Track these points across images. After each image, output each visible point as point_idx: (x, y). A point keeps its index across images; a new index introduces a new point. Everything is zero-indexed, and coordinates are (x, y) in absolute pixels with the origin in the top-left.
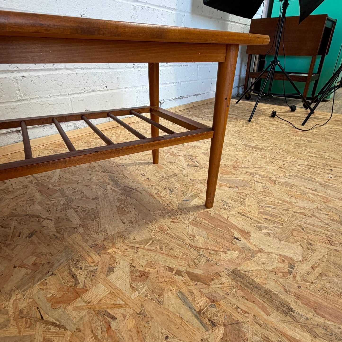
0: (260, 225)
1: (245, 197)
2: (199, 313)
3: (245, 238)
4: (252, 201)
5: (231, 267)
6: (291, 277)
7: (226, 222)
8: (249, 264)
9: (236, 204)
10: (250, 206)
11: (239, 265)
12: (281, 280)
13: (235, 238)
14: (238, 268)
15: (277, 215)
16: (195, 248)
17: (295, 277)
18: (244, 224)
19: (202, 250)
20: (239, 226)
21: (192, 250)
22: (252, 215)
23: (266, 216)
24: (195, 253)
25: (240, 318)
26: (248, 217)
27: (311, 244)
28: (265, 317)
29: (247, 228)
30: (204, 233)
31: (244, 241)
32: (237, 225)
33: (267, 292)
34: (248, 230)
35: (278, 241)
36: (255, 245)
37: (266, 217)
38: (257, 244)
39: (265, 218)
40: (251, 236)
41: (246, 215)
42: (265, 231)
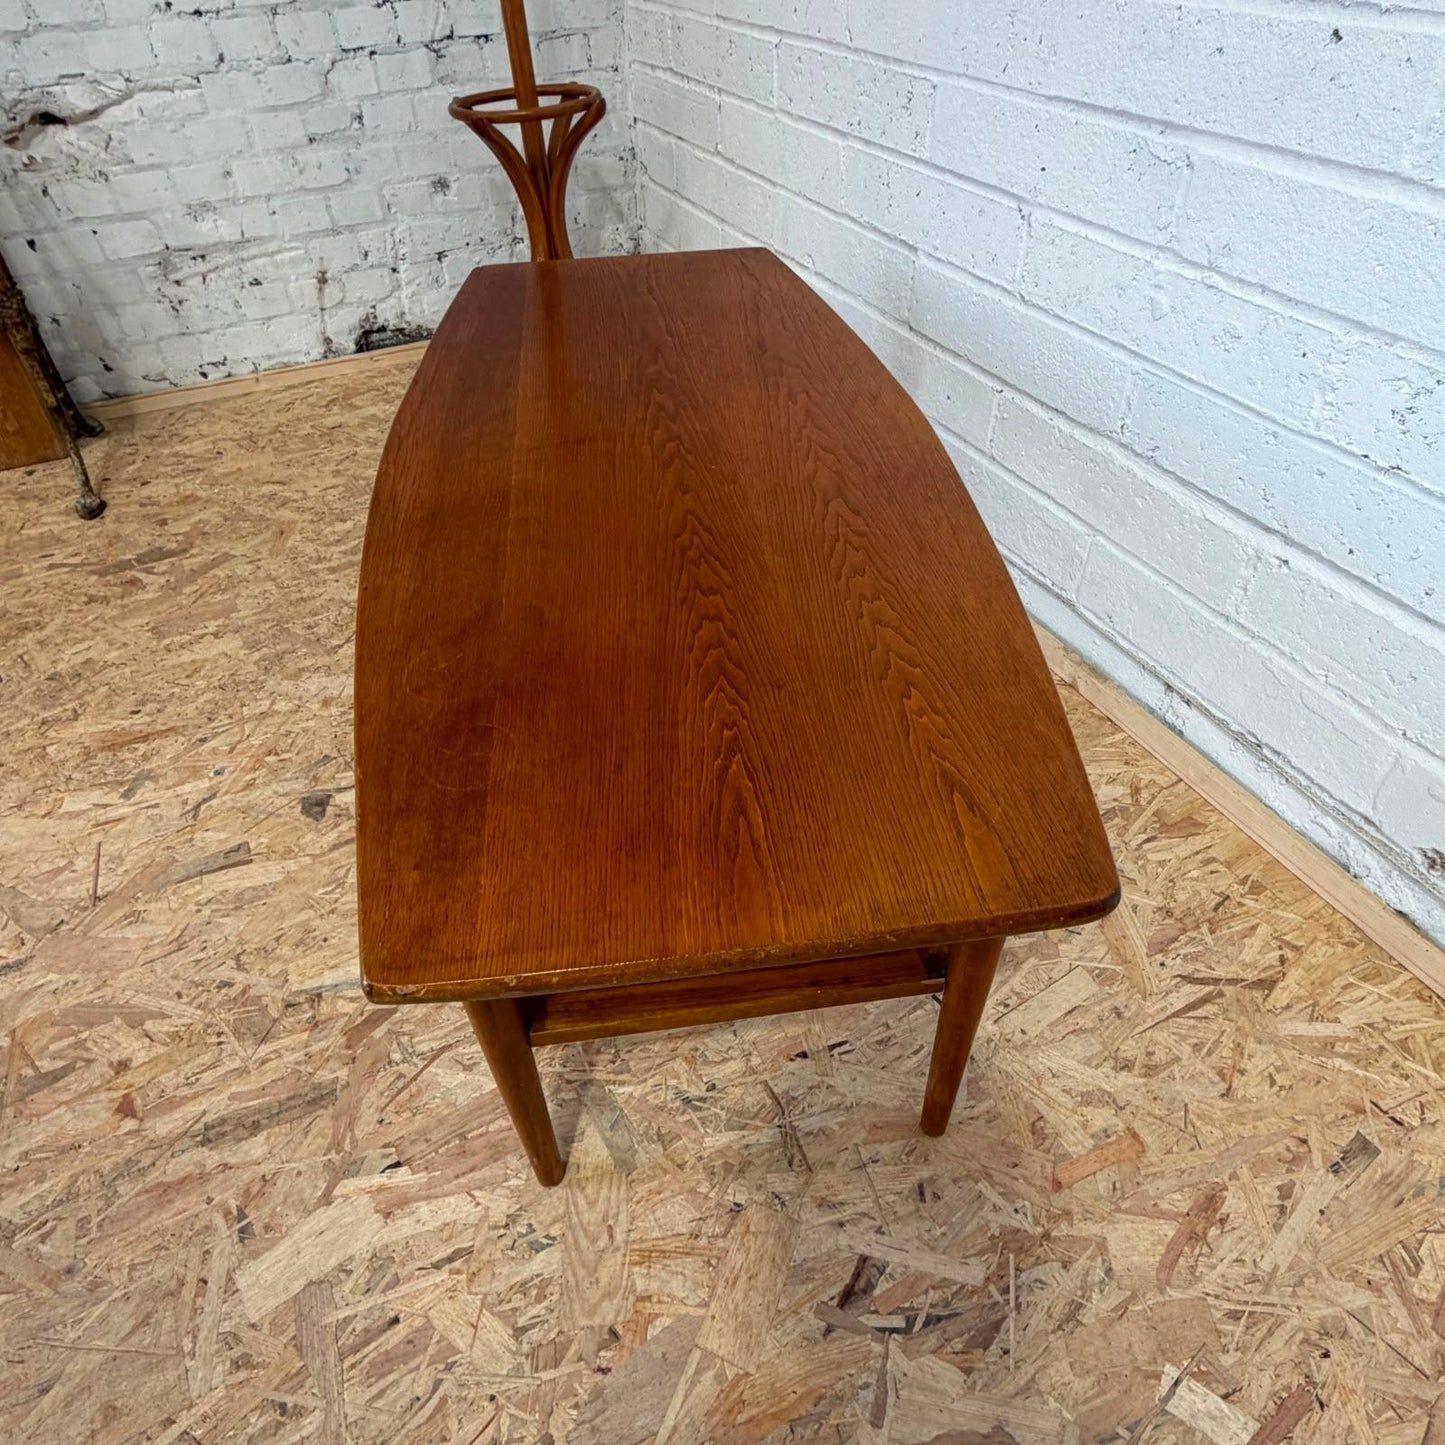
0: (388, 1277)
1: (525, 1347)
2: (319, 996)
3: (381, 1189)
4: (494, 1356)
5: (343, 1098)
6: (233, 1204)
7: (463, 1180)
8: (320, 1141)
9: (507, 1277)
10: (474, 1320)
11: (336, 1118)
12: (246, 1176)
13: (398, 1165)
14: (331, 1109)
15: (382, 1384)
16: (436, 1055)
17: (227, 1214)
18: (420, 1229)
19: (421, 1065)
20: (424, 1209)
21: (436, 1045)
22: (437, 1286)
23: (403, 1333)
24: (424, 1047)
25: (264, 1050)
26: (437, 1266)
27: (237, 1365)
28: (233, 1089)
29: (404, 1227)
30: (463, 1099)
31: (379, 1180)
32: (435, 1204)
33: (255, 1128)
34: (399, 1222)
35: (314, 1275)
36: (346, 1197)
37: (401, 1331)
38: (347, 1207)
39: (396, 1321)
40: (377, 1211)
41: (447, 1267)
42: (361, 1273)
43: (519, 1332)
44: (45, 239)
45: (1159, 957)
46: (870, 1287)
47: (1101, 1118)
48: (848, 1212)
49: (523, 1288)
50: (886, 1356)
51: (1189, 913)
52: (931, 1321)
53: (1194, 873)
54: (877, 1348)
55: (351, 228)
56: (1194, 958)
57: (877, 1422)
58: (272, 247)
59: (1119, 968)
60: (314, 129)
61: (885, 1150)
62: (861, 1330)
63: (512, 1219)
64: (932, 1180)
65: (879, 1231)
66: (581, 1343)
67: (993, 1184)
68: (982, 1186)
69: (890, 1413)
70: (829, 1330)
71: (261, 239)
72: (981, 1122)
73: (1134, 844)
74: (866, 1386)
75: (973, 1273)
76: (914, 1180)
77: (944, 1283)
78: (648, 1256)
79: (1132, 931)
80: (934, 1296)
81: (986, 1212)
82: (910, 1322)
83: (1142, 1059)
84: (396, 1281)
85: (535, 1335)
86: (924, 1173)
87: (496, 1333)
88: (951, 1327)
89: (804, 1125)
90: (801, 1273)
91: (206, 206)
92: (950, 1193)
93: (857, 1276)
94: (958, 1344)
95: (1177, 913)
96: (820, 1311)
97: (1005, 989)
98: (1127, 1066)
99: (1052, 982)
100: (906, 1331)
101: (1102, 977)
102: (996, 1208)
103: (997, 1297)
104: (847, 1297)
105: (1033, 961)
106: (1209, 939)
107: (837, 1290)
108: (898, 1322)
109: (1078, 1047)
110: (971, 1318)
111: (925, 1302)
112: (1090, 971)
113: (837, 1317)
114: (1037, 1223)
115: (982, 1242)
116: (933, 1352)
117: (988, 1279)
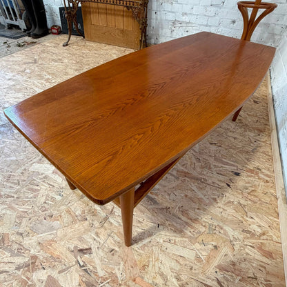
1: (43, 205)
4: (39, 202)
9: (53, 195)
10: (43, 195)
15: (28, 191)
18: (54, 178)
20: (57, 176)
22: (46, 187)
23: (37, 188)
26: (49, 184)
27: (22, 173)
29: (53, 176)
35: (39, 171)
38: (51, 167)
39: (38, 186)
40: (53, 171)
41: (50, 186)
42: (43, 176)
43: (45, 203)
44: (158, 13)
45: (218, 270)
46: (85, 253)
47: (159, 281)
48: (98, 239)
49: (52, 198)
50: (73, 266)
51: (240, 271)
52: (85, 270)
53: (254, 265)
54: (74, 263)
55: (210, 26)
56: (227, 280)
57: (60, 272)
58: (193, 25)
59: (204, 261)
60: (213, 3)
61: (116, 238)
62: (76, 257)
63: (62, 188)
64: (116, 251)
65: (98, 248)
66: (48, 213)
67: (124, 265)
68: (122, 263)
69: (63, 274)
70: (72, 251)
71: (192, 23)
72: (137, 253)
73: (245, 243)
74: (65, 265)
75: (101, 273)
76: (114, 248)
77: (95, 268)
78: (68, 212)
79: (218, 258)
80: (91, 268)
81: (116, 268)
82: (83, 266)
83: (184, 282)
84: (43, 181)
85: (46, 205)
86: (117, 249)
87: (43, 200)
88: (87, 276)
89: (111, 220)
90: (81, 239)
91: (186, 14)
92: (116, 257)
93: (86, 249)
94: (84, 279)
95: (236, 267)
96: (75, 247)
97: (174, 238)
98: (178, 279)
99: (185, 247)
100: (81, 267)
101: (198, 258)
102: (119, 269)
103: (99, 282)
104: (81, 250)
105: (187, 239)
106: (237, 281)
107: (81, 248)
108: (82, 264)
109: (173, 264)
110: (91, 279)
111: (89, 267)
112: (197, 255)
113: (76, 251)
114: (122, 281)
115: (109, 271)
116: (80, 275)
117: (102, 277)
